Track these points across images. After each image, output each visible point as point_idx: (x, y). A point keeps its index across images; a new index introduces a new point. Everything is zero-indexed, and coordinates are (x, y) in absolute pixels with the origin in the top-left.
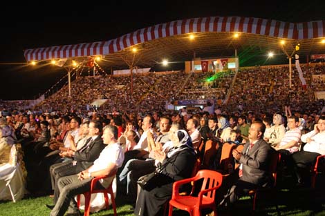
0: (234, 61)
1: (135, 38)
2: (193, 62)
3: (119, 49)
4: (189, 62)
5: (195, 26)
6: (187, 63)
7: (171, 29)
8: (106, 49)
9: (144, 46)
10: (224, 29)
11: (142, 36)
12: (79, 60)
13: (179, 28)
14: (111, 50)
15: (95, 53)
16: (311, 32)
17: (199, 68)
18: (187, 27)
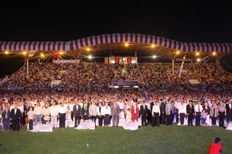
0: (135, 59)
1: (89, 42)
2: (110, 58)
3: (77, 48)
4: (107, 58)
5: (129, 38)
6: (106, 59)
7: (114, 39)
8: (68, 47)
9: (95, 47)
10: (146, 42)
11: (94, 41)
12: (45, 53)
13: (119, 39)
14: (72, 48)
15: (59, 49)
16: (192, 48)
17: (113, 62)
18: (124, 38)
